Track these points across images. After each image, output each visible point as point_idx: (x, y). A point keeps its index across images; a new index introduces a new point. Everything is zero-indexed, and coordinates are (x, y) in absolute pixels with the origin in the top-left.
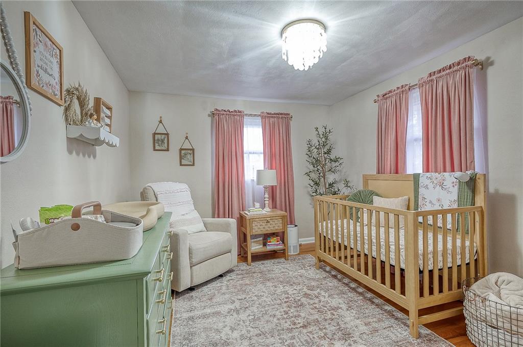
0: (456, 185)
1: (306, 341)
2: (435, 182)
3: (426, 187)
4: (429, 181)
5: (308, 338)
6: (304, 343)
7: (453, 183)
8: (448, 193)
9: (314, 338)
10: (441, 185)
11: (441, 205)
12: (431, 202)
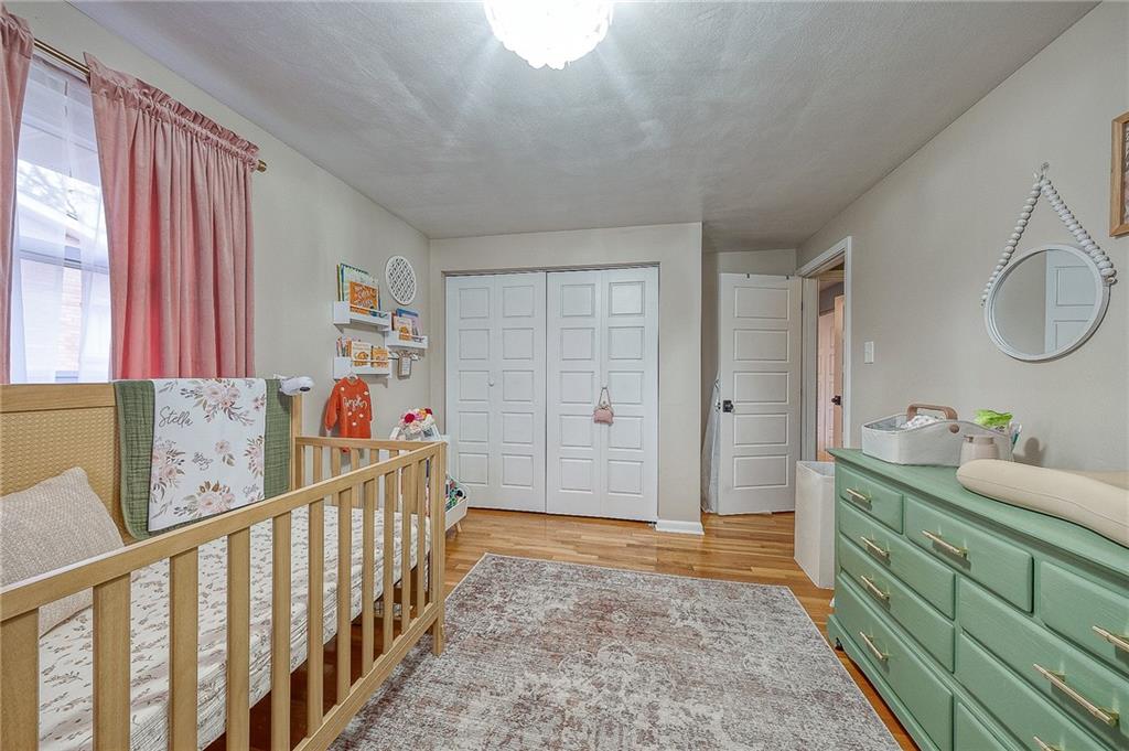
0: (262, 404)
1: (610, 733)
2: (212, 402)
3: (184, 419)
4: (193, 400)
5: (603, 737)
6: (616, 730)
7: (256, 400)
8: (244, 424)
9: (589, 732)
10: (230, 409)
11: (227, 457)
12: (198, 458)
